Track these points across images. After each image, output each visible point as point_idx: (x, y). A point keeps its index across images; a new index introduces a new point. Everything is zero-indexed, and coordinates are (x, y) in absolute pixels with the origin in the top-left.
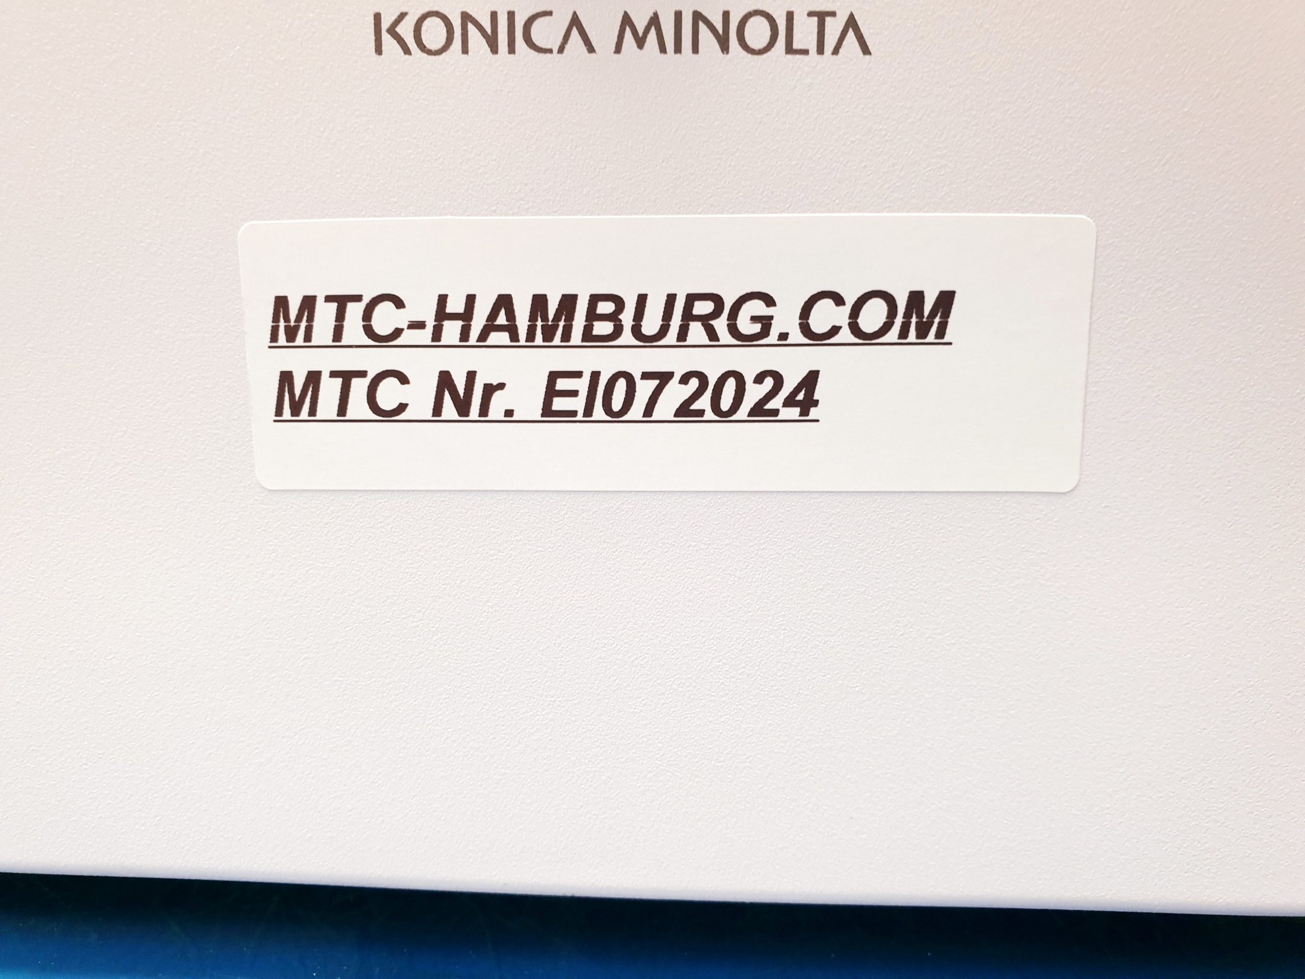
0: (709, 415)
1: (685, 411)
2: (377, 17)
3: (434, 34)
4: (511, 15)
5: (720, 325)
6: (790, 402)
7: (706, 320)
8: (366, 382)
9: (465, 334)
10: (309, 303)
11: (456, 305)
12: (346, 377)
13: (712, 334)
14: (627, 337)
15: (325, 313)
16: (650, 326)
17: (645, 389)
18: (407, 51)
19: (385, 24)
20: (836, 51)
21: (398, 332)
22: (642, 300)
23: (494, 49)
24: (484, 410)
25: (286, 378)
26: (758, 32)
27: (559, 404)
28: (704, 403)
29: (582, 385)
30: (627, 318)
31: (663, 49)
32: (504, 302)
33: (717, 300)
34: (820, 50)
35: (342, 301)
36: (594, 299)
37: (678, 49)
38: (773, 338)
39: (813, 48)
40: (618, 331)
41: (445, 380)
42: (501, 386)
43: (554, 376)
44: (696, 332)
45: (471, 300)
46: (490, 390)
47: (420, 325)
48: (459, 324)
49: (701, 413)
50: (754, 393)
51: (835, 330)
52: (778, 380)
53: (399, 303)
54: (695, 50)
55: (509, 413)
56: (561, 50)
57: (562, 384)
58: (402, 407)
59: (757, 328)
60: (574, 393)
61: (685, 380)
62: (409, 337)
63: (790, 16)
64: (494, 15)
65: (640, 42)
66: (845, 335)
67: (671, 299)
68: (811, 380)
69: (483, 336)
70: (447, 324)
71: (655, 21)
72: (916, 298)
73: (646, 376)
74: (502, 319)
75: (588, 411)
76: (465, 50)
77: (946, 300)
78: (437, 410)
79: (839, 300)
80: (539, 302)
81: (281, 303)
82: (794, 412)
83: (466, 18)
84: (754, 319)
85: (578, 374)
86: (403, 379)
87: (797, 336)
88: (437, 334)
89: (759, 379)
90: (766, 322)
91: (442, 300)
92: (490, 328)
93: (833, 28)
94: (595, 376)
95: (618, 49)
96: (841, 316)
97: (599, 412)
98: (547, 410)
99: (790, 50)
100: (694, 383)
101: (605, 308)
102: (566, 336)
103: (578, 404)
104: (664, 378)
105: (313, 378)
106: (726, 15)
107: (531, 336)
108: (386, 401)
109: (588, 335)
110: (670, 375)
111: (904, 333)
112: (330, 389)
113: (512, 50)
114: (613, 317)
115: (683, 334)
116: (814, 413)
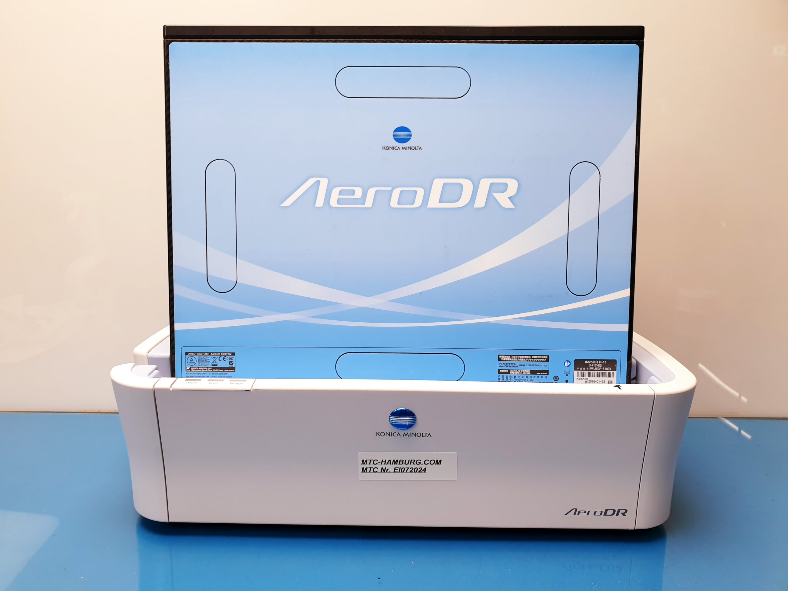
0: (414, 472)
1: (411, 472)
2: (376, 433)
3: (383, 434)
4: (391, 433)
5: (415, 463)
6: (423, 471)
7: (413, 462)
8: (373, 468)
9: (385, 464)
10: (366, 460)
11: (384, 461)
12: (371, 468)
13: (414, 464)
14: (404, 464)
15: (368, 462)
16: (407, 463)
17: (406, 469)
18: (379, 436)
19: (377, 433)
20: (428, 437)
21: (377, 463)
22: (406, 460)
23: (389, 436)
24: (387, 471)
25: (363, 468)
26: (419, 435)
27: (396, 471)
28: (413, 471)
29: (399, 469)
30: (404, 462)
31: (408, 436)
32: (390, 460)
33: (415, 461)
34: (426, 436)
35: (370, 460)
36: (400, 460)
37: (410, 436)
38: (421, 464)
39: (425, 436)
40: (403, 463)
41: (382, 468)
42: (389, 469)
43: (395, 468)
44: (412, 464)
45: (386, 460)
46: (387, 469)
47: (380, 463)
48: (384, 463)
49: (413, 472)
50: (419, 470)
51: (428, 464)
52: (422, 469)
53: (377, 461)
54: (412, 436)
55: (390, 472)
56: (397, 436)
57: (396, 469)
58: (377, 471)
59: (419, 463)
60: (398, 470)
61: (411, 468)
62: (378, 464)
63: (423, 433)
64: (389, 433)
65: (406, 435)
66: (429, 464)
67: (409, 460)
68: (425, 468)
69: (387, 464)
70: (383, 463)
71: (407, 434)
72: (437, 461)
73: (406, 468)
74: (389, 462)
75: (399, 471)
76: (386, 436)
77: (440, 461)
78: (381, 471)
79: (428, 461)
80: (394, 461)
81: (363, 460)
82: (424, 472)
83: (386, 433)
84: (419, 462)
85: (398, 468)
86: (377, 468)
87: (424, 464)
88: (382, 464)
89: (419, 468)
90: (420, 463)
91: (382, 460)
92: (388, 463)
93: (427, 435)
94: (400, 468)
95: (403, 436)
96: (429, 462)
97: (400, 472)
98: (394, 471)
99: (422, 436)
100: (412, 469)
101: (401, 461)
102: (397, 464)
103: (398, 471)
104: (408, 468)
105: (367, 468)
106: (415, 433)
107: (393, 464)
108: (375, 470)
109: (399, 464)
110: (409, 468)
111: (436, 464)
112: (368, 470)
113: (391, 436)
114: (402, 462)
115: (410, 464)
116: (426, 472)
